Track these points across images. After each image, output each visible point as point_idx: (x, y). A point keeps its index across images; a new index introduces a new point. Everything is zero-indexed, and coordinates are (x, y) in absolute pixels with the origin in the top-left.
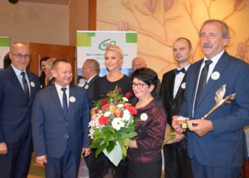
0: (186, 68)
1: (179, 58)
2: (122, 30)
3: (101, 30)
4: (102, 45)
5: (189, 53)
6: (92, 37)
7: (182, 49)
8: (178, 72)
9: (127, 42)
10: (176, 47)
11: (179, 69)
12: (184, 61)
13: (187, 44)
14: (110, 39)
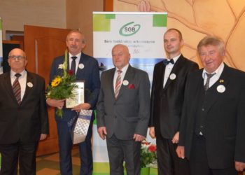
0: (175, 59)
1: (169, 49)
2: (144, 11)
3: (118, 11)
4: (124, 30)
5: (179, 44)
6: (112, 20)
7: (172, 40)
8: (168, 63)
9: (154, 25)
10: (167, 38)
11: (169, 60)
12: (174, 53)
13: (178, 35)
14: (133, 22)
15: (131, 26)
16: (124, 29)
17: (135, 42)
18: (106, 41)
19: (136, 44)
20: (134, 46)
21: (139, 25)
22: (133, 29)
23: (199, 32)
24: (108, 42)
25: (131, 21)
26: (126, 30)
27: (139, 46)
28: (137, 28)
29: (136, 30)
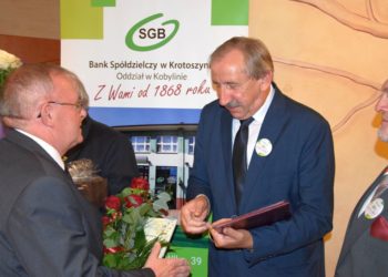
6: (106, 9)
14: (160, 15)
15: (156, 24)
16: (137, 33)
17: (164, 66)
18: (91, 64)
19: (169, 71)
20: (165, 77)
23: (377, 36)
24: (97, 65)
26: (143, 35)
27: (175, 77)
28: (169, 29)
29: (168, 34)
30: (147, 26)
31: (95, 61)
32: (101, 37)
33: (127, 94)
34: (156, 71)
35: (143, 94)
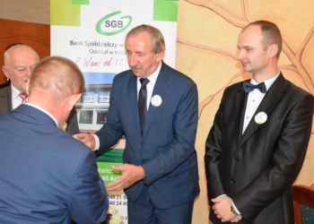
14: (120, 12)
15: (117, 18)
16: (104, 24)
17: (122, 45)
18: (72, 43)
20: (121, 53)
21: (130, 18)
22: (120, 23)
24: (75, 44)
25: (117, 10)
26: (108, 25)
28: (125, 22)
29: (124, 25)
30: (110, 19)
31: (74, 41)
32: (79, 25)
33: (96, 64)
34: (117, 49)
35: (108, 63)
